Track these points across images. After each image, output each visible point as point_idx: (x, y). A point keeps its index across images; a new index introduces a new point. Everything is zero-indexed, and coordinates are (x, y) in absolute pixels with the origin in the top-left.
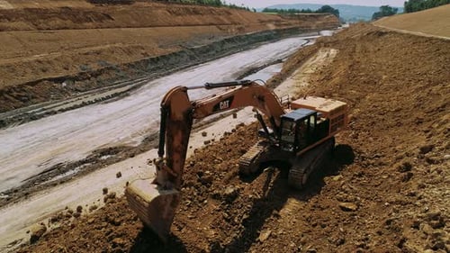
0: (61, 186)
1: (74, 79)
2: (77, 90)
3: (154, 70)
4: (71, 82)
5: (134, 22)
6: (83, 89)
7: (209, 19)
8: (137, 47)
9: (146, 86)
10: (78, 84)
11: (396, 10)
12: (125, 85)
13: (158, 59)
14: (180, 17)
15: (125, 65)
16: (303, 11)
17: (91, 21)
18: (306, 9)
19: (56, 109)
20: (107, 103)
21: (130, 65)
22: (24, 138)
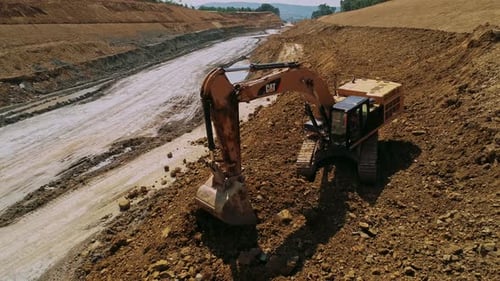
0: (113, 172)
1: (31, 80)
2: (38, 93)
3: (115, 70)
4: (29, 84)
5: (70, 18)
6: (44, 91)
7: (151, 16)
8: (89, 45)
9: (117, 85)
10: (37, 86)
11: (334, 9)
12: (92, 86)
13: (115, 57)
14: (119, 13)
15: (82, 64)
16: (243, 9)
17: (21, 15)
18: (245, 7)
19: (29, 111)
20: (84, 103)
21: (88, 64)
22: (15, 140)
